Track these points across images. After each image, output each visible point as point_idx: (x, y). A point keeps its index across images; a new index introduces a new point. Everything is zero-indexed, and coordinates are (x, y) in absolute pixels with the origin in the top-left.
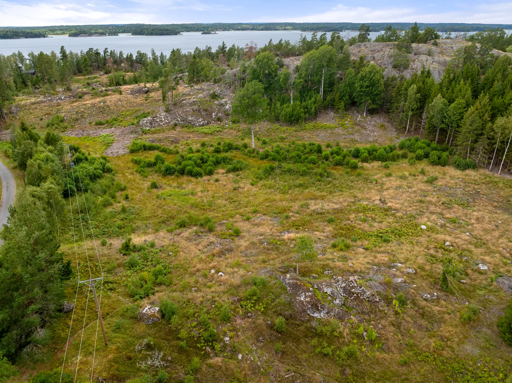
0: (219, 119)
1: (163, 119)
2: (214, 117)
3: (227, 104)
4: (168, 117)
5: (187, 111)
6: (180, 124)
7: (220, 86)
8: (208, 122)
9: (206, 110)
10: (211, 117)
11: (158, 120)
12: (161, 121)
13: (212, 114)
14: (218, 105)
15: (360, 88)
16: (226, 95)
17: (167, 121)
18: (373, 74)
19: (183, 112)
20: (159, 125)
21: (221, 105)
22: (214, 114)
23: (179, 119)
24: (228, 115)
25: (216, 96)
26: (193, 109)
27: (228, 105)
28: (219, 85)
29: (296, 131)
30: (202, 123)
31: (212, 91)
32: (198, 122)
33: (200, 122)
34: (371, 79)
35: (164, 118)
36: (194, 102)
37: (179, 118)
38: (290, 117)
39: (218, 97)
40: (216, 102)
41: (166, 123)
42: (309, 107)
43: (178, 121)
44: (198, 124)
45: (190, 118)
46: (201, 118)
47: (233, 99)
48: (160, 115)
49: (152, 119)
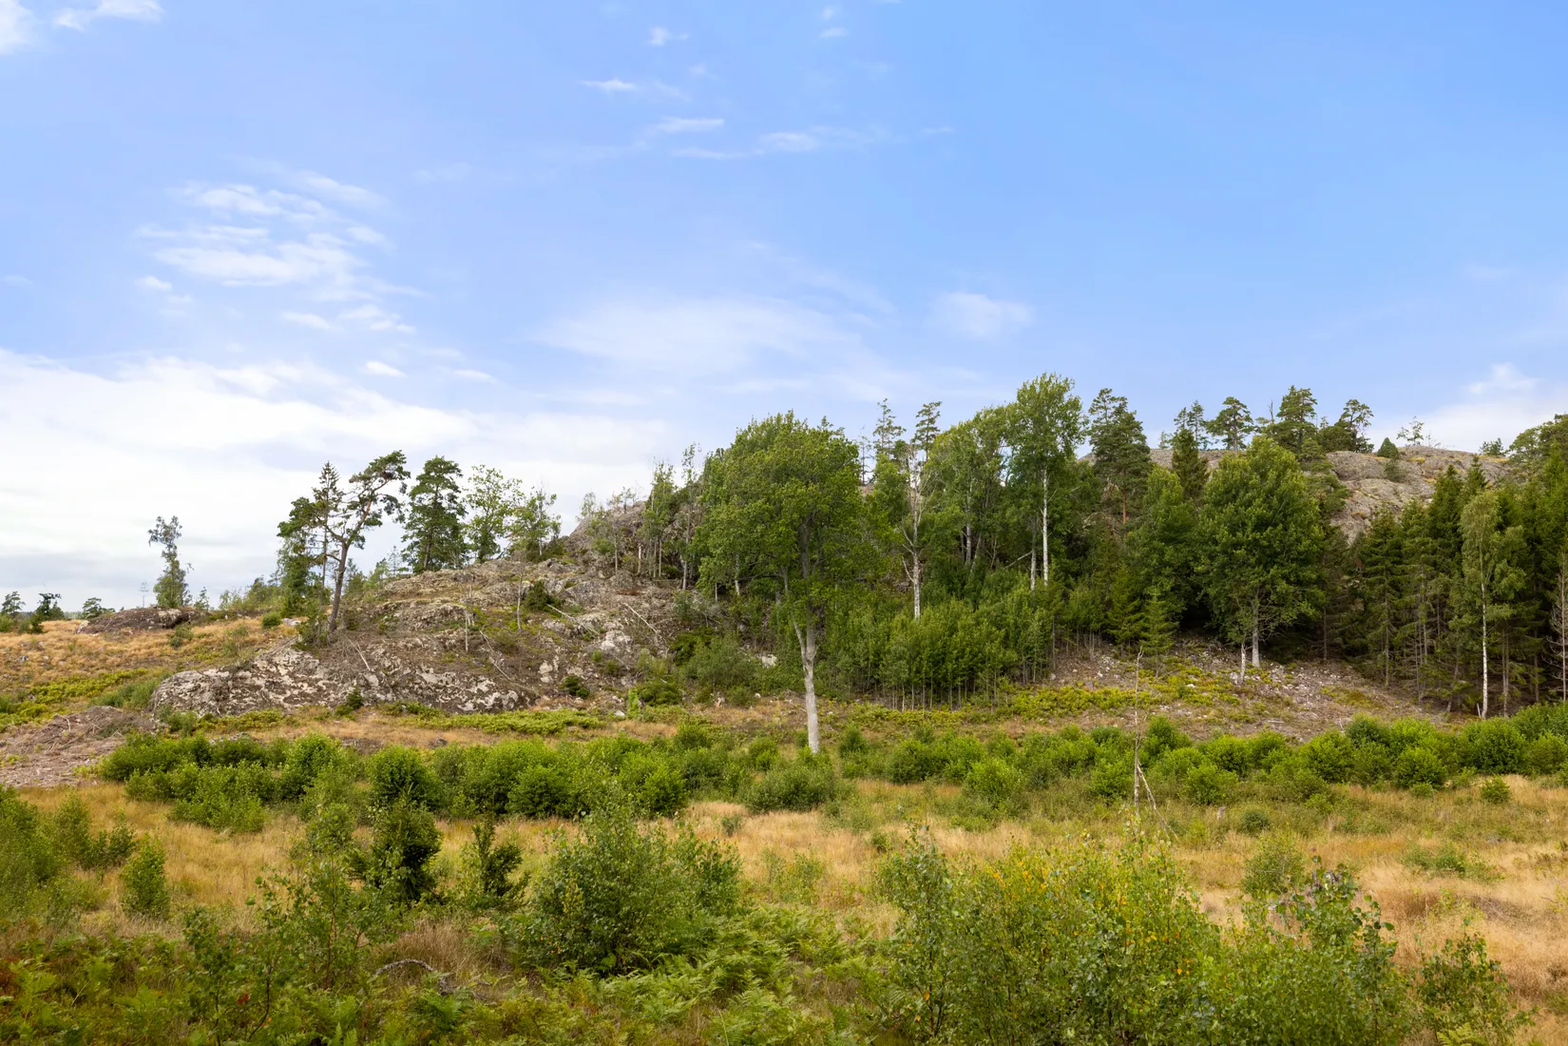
0: (574, 688)
1: (288, 681)
2: (545, 679)
3: (603, 632)
4: (311, 672)
5: (416, 646)
6: (375, 700)
7: (561, 571)
8: (521, 700)
9: (507, 648)
10: (535, 681)
11: (260, 682)
12: (275, 685)
13: (536, 669)
14: (562, 633)
15: (1233, 531)
16: (591, 601)
17: (306, 688)
18: (1272, 474)
19: (393, 650)
20: (266, 703)
21: (580, 635)
22: (545, 668)
23: (373, 679)
24: (615, 673)
25: (550, 601)
26: (443, 641)
27: (609, 635)
28: (556, 566)
29: (974, 721)
30: (491, 700)
31: (527, 584)
32: (471, 696)
33: (481, 694)
34: (1271, 492)
35: (291, 675)
36: (446, 613)
37: (376, 673)
38: (938, 661)
39: (559, 605)
40: (551, 623)
41: (303, 695)
42: (1011, 619)
43: (368, 686)
44: (470, 706)
45: (430, 678)
46: (489, 676)
47: (629, 615)
48: (270, 662)
49: (226, 674)
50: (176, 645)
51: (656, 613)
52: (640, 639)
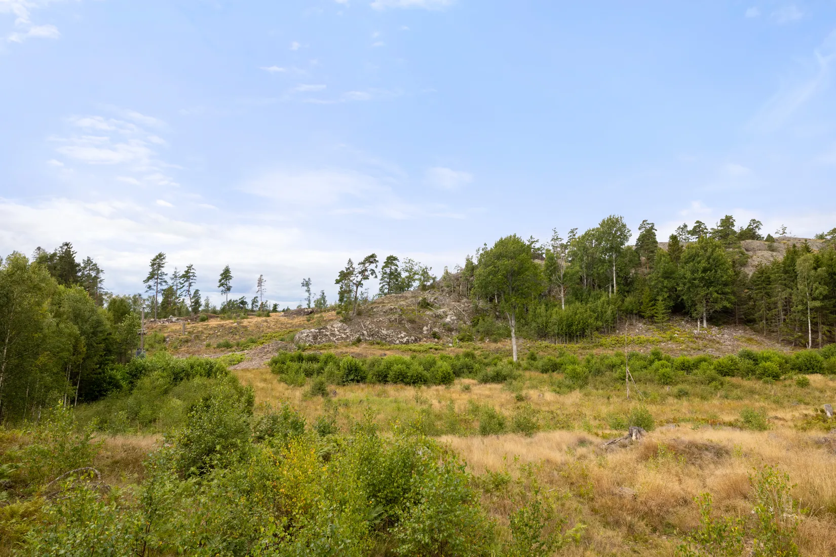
0: (435, 336)
1: (337, 333)
2: (425, 332)
3: (447, 316)
4: (345, 330)
5: (380, 321)
6: (366, 340)
7: (433, 294)
8: (416, 340)
9: (412, 321)
10: (421, 333)
11: (328, 333)
12: (333, 335)
13: (422, 329)
14: (432, 316)
15: (693, 273)
16: (443, 305)
17: (343, 336)
18: (710, 250)
19: (372, 322)
20: (330, 340)
21: (438, 317)
22: (425, 328)
23: (365, 332)
24: (450, 330)
25: (428, 304)
26: (389, 319)
27: (449, 317)
28: (432, 292)
29: (584, 348)
30: (405, 340)
31: (421, 299)
32: (398, 338)
33: (402, 338)
34: (709, 258)
35: (338, 331)
36: (391, 309)
37: (366, 330)
38: (570, 326)
39: (432, 306)
40: (428, 313)
41: (342, 338)
42: (599, 309)
43: (363, 335)
44: (398, 342)
45: (384, 332)
46: (405, 331)
47: (456, 309)
48: (332, 326)
49: (317, 331)
50: (308, 321)
51: (466, 309)
52: (459, 317)
